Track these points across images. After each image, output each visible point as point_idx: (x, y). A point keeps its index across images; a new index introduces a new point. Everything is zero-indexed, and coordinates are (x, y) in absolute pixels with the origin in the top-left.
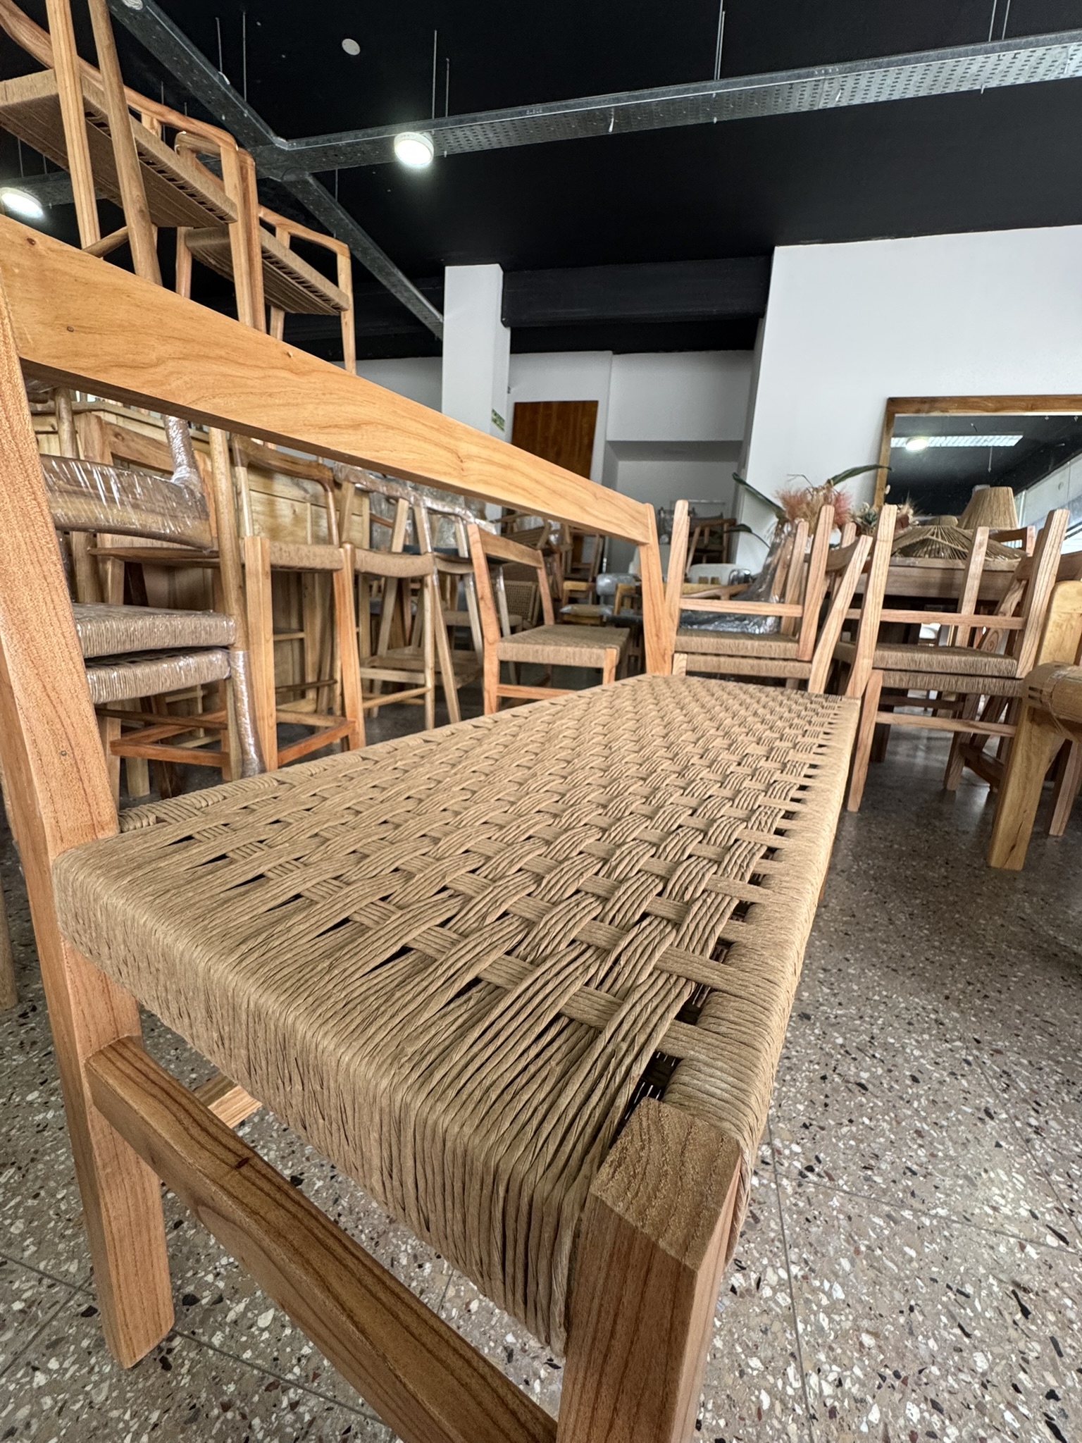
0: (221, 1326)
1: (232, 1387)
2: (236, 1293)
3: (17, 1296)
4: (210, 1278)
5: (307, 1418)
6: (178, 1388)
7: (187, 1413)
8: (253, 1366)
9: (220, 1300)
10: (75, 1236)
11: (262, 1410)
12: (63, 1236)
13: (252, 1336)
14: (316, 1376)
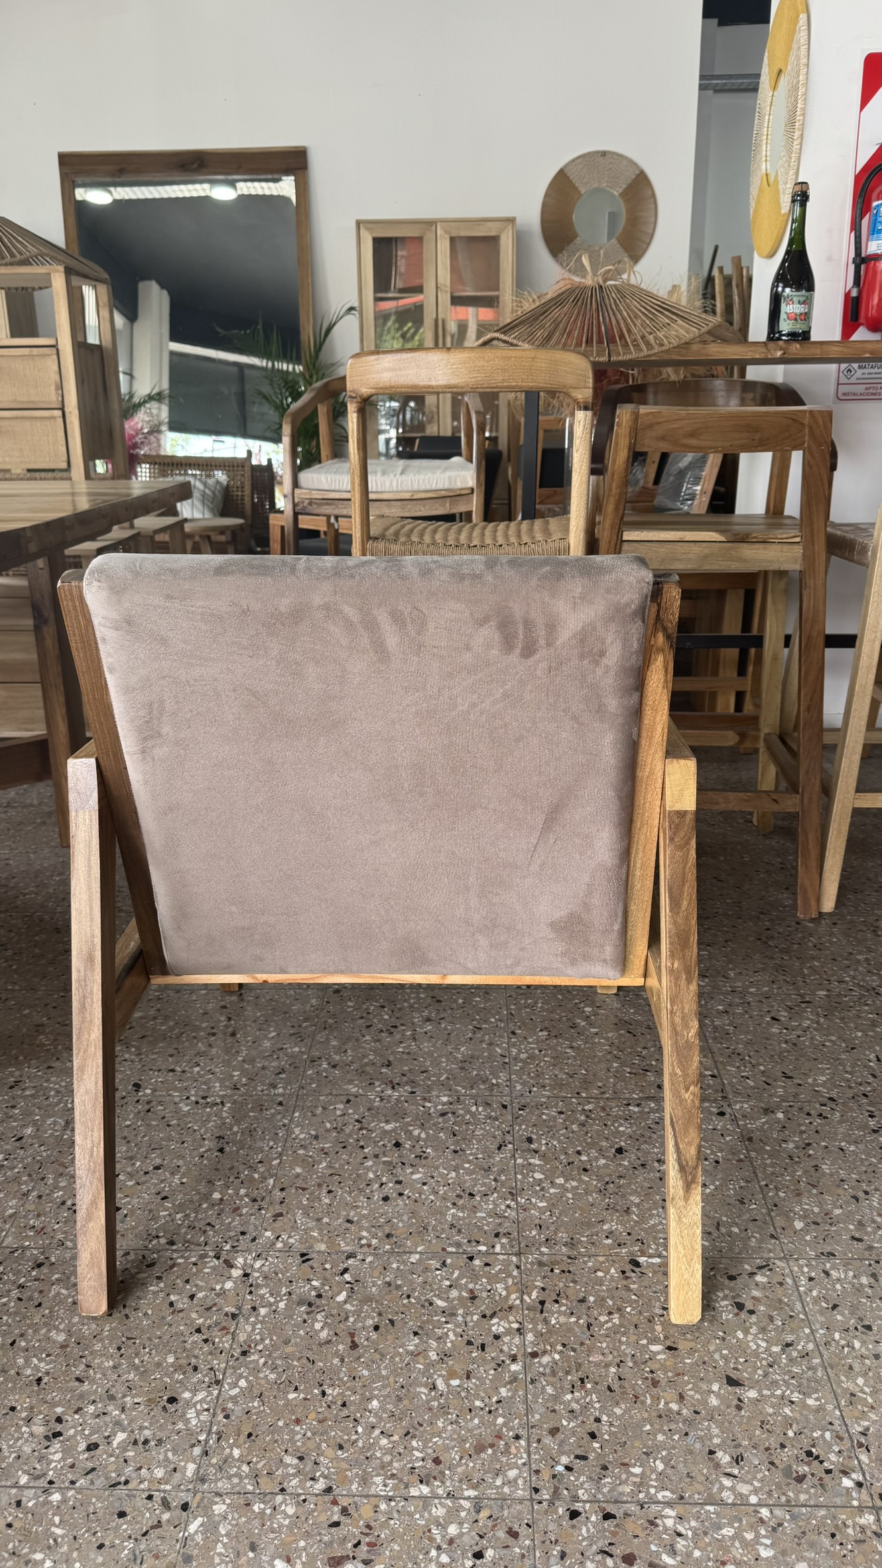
0: (526, 1159)
1: (504, 1178)
2: (543, 1157)
3: (498, 1077)
4: (544, 1142)
5: (506, 1214)
6: (493, 1158)
7: (486, 1167)
8: (516, 1182)
9: (536, 1152)
10: (532, 1078)
11: (501, 1194)
12: (529, 1074)
13: (528, 1175)
14: (525, 1210)
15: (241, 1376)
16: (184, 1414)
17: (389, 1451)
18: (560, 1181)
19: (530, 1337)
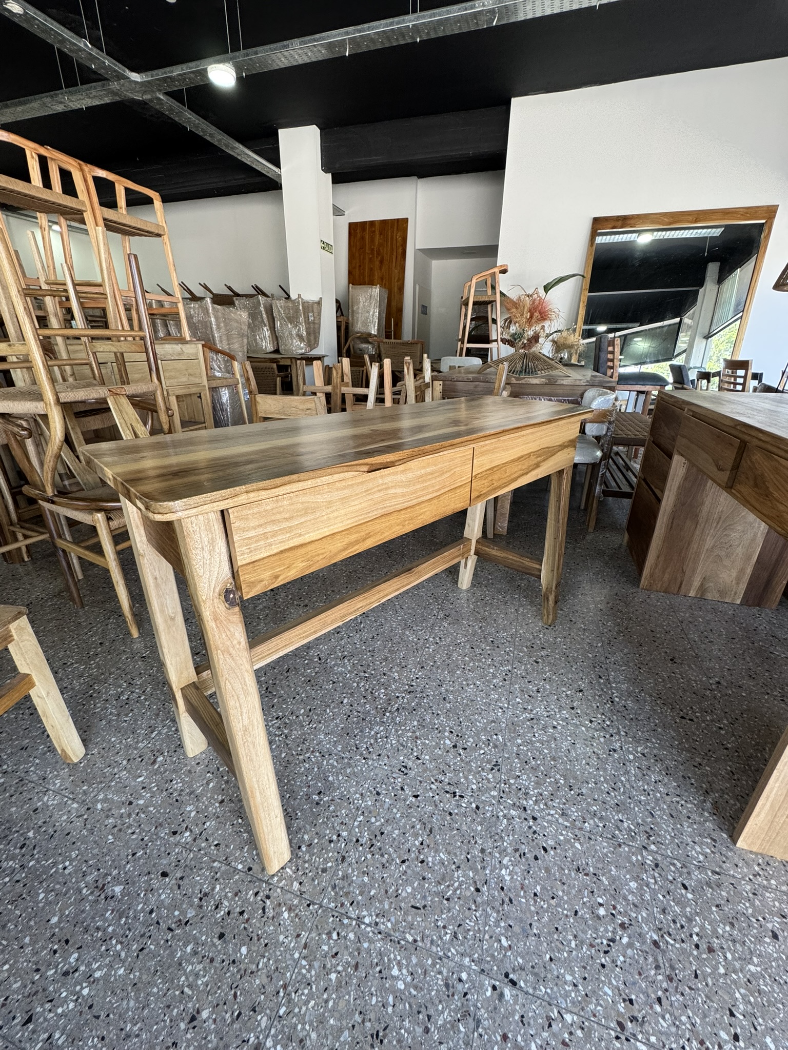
15: (54, 782)
16: (48, 806)
17: (134, 739)
18: (92, 662)
19: (137, 691)
